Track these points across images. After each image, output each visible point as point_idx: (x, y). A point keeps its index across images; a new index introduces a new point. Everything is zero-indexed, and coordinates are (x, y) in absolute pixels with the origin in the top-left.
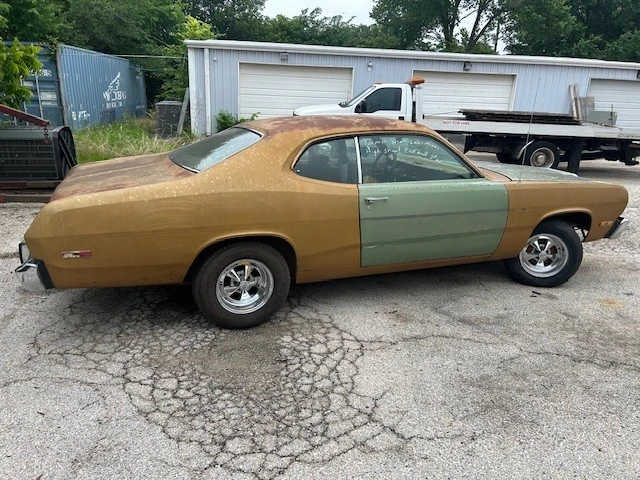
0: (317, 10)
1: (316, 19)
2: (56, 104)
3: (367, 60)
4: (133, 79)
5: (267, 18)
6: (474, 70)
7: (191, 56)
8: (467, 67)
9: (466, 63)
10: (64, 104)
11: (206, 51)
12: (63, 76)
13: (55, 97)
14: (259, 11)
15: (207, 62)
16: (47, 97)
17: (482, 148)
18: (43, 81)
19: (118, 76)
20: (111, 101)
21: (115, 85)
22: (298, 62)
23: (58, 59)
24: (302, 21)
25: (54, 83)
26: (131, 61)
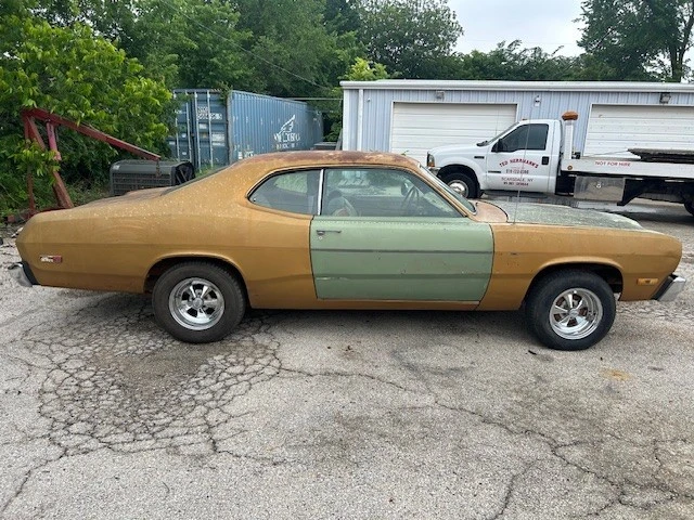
0: (517, 42)
1: (513, 53)
2: (223, 145)
3: (535, 96)
4: (310, 121)
5: (461, 55)
6: (673, 102)
7: (347, 97)
8: (665, 99)
9: (663, 94)
10: (231, 145)
11: (361, 92)
12: (233, 119)
13: (223, 138)
14: (451, 47)
15: (361, 102)
16: (217, 139)
17: (654, 196)
18: (215, 123)
19: (293, 118)
20: (282, 143)
21: (288, 126)
22: (455, 99)
23: (228, 104)
24: (499, 56)
25: (223, 125)
26: (308, 104)
